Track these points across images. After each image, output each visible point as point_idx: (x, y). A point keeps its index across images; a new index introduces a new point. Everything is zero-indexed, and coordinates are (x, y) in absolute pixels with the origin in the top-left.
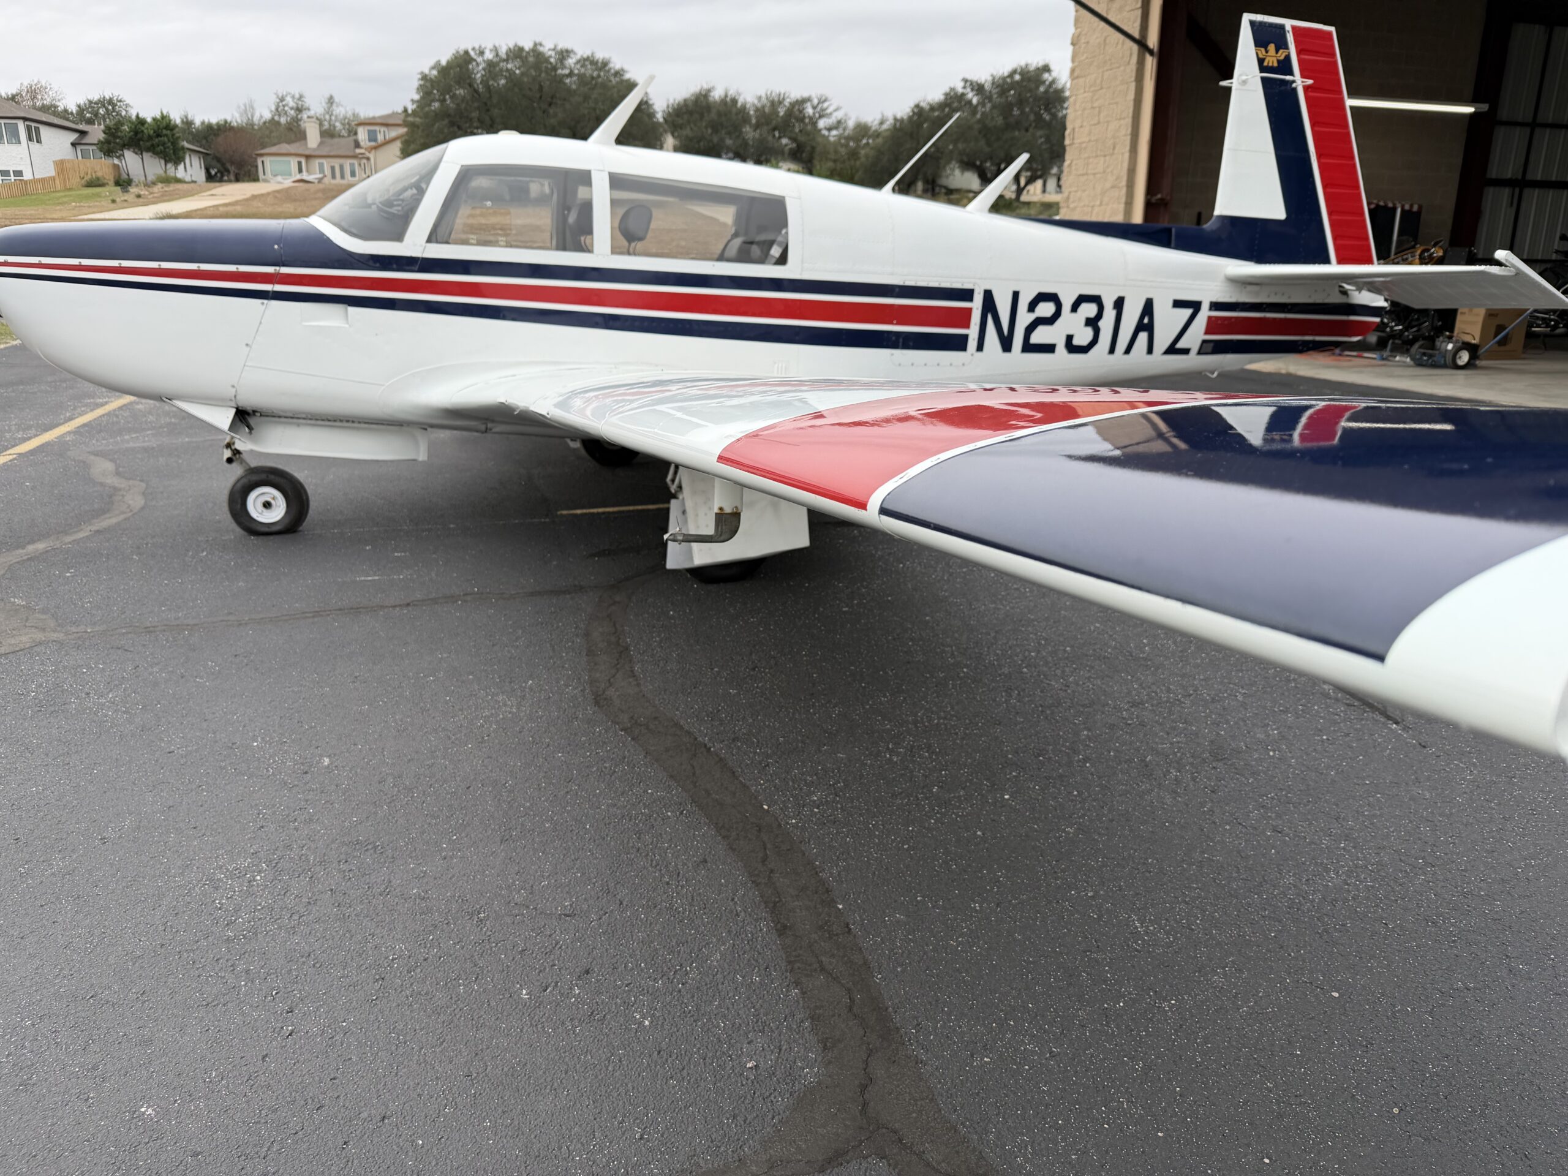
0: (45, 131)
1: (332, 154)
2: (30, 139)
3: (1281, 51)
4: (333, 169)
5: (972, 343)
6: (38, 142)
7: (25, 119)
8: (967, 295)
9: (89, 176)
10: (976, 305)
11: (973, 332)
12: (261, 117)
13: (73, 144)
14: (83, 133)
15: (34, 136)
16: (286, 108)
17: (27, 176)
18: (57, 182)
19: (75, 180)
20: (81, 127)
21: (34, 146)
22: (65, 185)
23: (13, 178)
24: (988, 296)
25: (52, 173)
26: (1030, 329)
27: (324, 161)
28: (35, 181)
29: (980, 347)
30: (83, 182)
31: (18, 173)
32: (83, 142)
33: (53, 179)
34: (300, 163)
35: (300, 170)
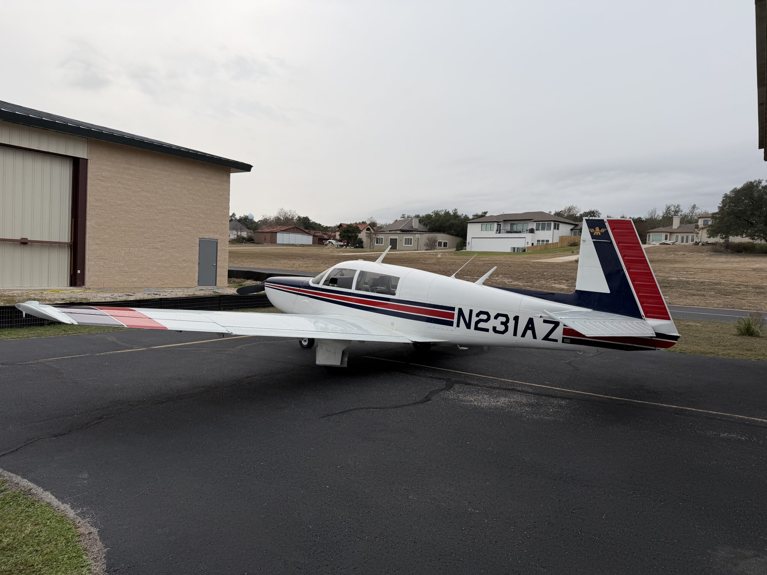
0: (561, 226)
1: (683, 231)
2: (555, 228)
3: (602, 229)
4: (683, 238)
5: (455, 324)
6: (557, 229)
7: (554, 221)
8: (453, 309)
9: (572, 242)
10: (456, 312)
11: (455, 321)
12: (658, 215)
13: (571, 230)
14: (576, 225)
15: (557, 227)
16: (670, 211)
17: (550, 242)
18: (559, 244)
19: (566, 243)
20: (577, 223)
21: (556, 231)
22: (561, 246)
23: (545, 243)
24: (460, 310)
25: (558, 241)
26: (477, 323)
27: (679, 235)
28: (553, 244)
29: (458, 326)
30: (569, 244)
31: (547, 241)
32: (575, 229)
33: (557, 243)
34: (666, 236)
35: (666, 239)
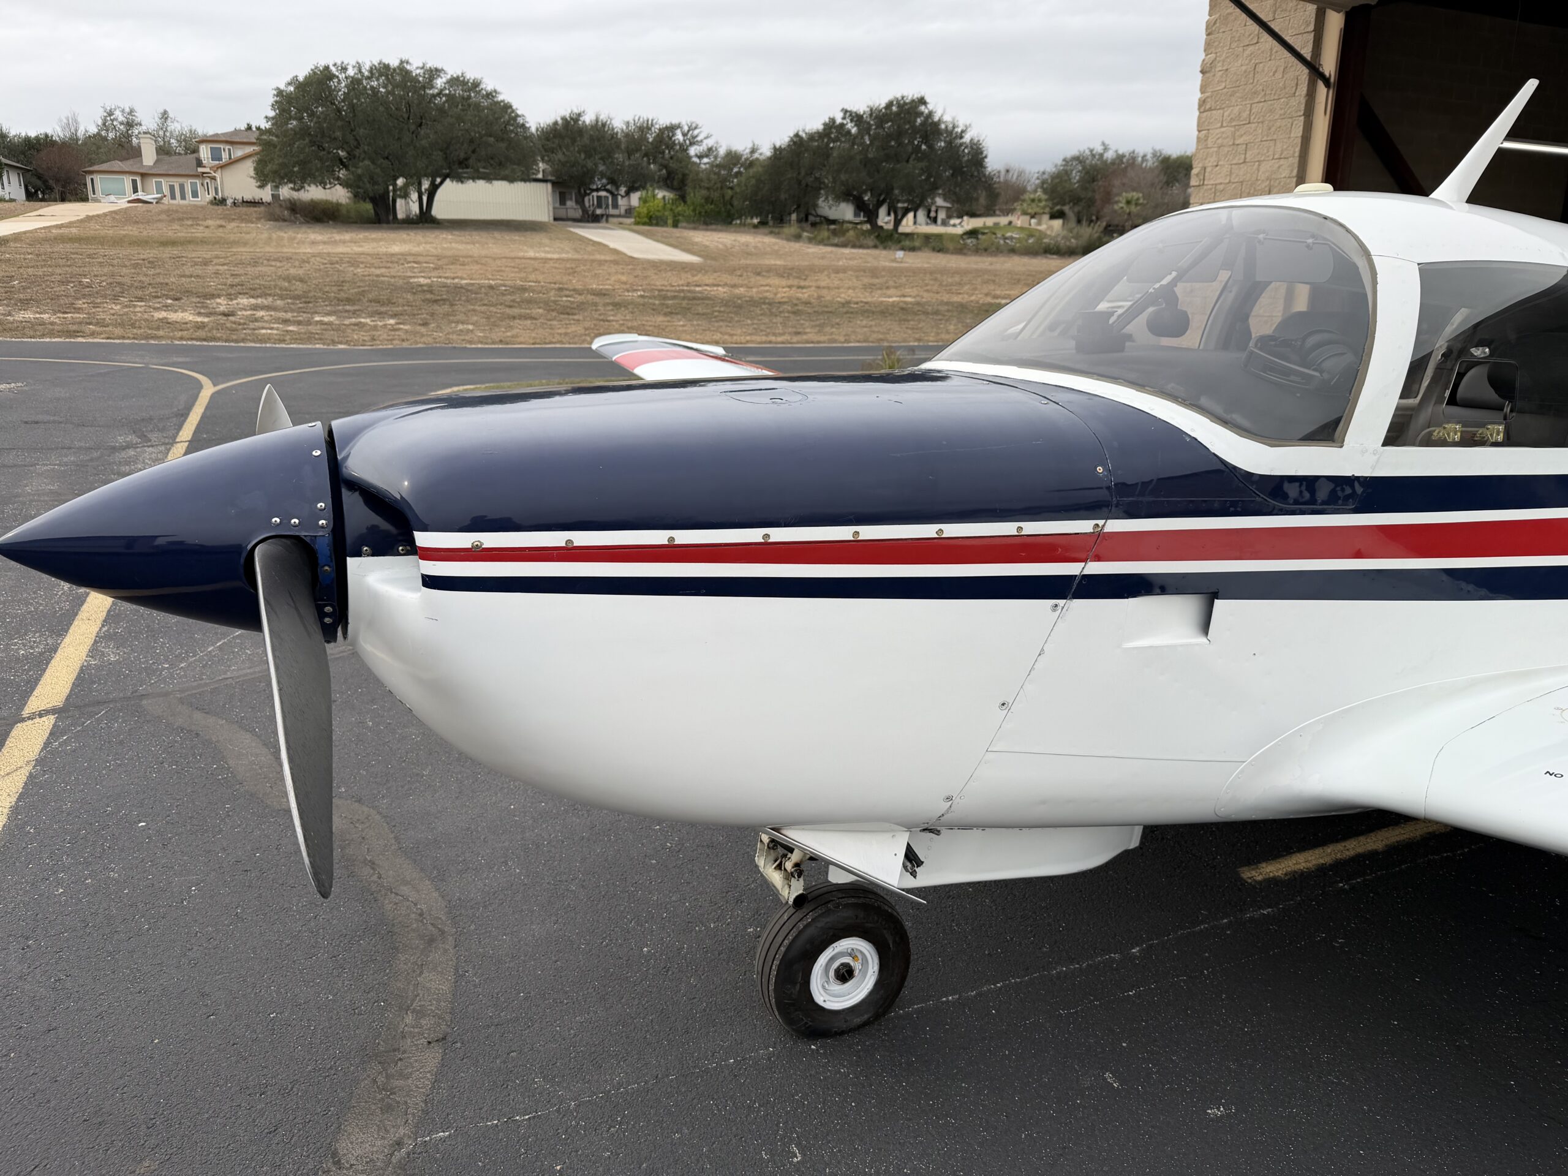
1: (170, 173)
4: (172, 188)
12: (86, 131)
16: (115, 123)
27: (161, 180)
34: (134, 182)
35: (135, 190)
